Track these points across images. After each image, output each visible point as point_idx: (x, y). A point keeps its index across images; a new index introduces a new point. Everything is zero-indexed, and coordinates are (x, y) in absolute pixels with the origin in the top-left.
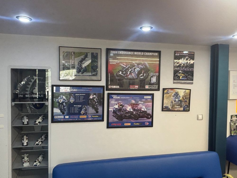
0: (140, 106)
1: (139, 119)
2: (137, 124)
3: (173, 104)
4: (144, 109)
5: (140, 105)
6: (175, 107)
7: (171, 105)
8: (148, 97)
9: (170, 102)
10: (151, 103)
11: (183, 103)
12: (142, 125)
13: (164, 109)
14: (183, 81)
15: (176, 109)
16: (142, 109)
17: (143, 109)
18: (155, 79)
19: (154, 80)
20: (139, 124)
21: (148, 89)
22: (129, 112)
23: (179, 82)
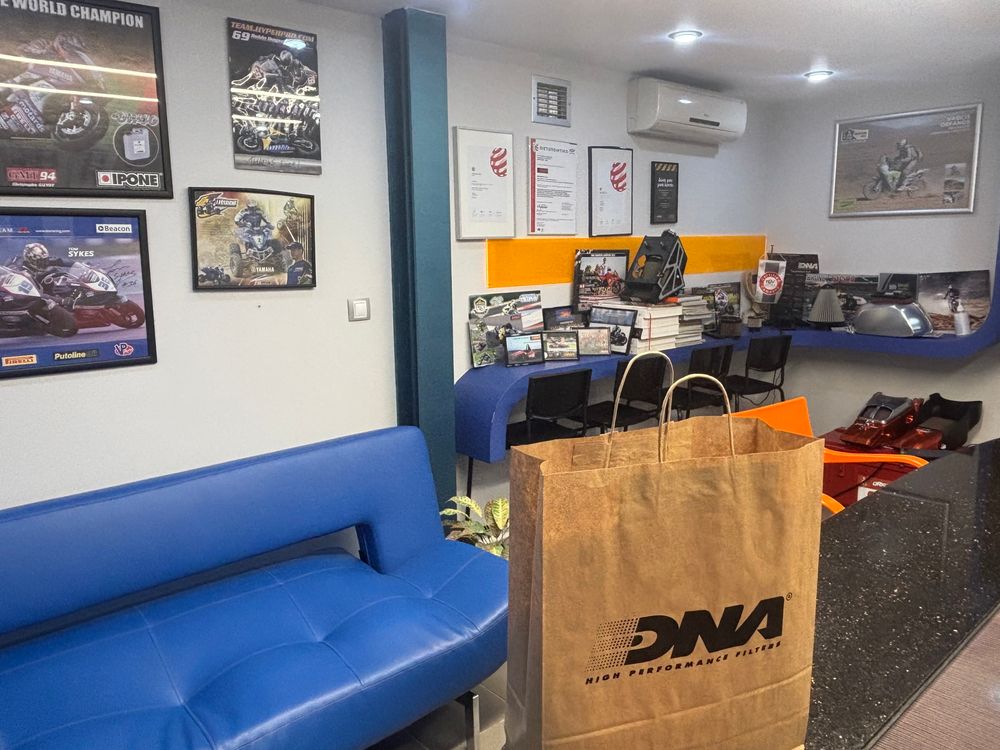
0: (80, 269)
1: (81, 331)
2: (75, 355)
3: (244, 256)
4: (99, 283)
5: (77, 263)
6: (253, 271)
7: (232, 265)
8: (117, 226)
9: (227, 248)
10: (137, 257)
11: (286, 254)
12: (103, 360)
13: (205, 281)
14: (278, 161)
15: (258, 281)
16: (89, 285)
17: (95, 286)
18: (142, 142)
19: (138, 147)
20: (83, 355)
21: (110, 188)
22: (21, 302)
23: (261, 164)
